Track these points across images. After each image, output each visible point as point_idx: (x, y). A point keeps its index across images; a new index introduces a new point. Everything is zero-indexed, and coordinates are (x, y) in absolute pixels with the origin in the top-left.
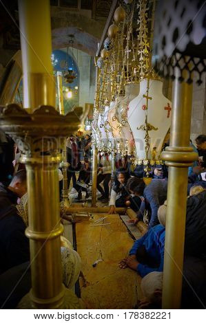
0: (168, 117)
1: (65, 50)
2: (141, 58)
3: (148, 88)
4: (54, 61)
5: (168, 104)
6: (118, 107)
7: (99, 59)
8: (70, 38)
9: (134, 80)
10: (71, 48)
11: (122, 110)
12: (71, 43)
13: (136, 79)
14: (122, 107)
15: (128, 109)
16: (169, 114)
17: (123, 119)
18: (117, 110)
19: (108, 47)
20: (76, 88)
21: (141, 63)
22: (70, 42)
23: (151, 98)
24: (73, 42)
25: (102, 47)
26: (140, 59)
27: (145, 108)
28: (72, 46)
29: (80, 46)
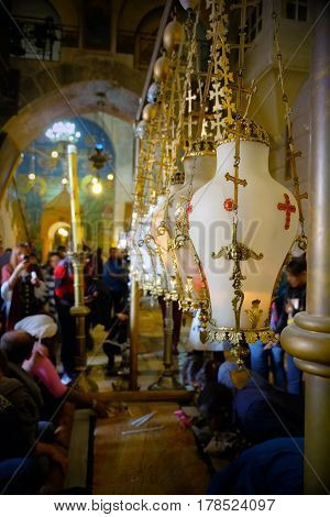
0: (287, 227)
1: (90, 116)
2: (217, 107)
3: (237, 157)
4: (74, 135)
5: (286, 197)
6: (170, 204)
7: (142, 123)
8: (99, 98)
9: (202, 149)
10: (100, 113)
11: (178, 211)
12: (100, 106)
13: (206, 146)
14: (177, 204)
15: (189, 209)
16: (288, 220)
17: (179, 231)
18: (167, 212)
19: (155, 100)
20: (110, 177)
21: (218, 116)
22: (98, 103)
23: (244, 183)
24: (103, 104)
25: (146, 103)
26: (215, 109)
27: (231, 205)
28: (103, 111)
29: (115, 111)
